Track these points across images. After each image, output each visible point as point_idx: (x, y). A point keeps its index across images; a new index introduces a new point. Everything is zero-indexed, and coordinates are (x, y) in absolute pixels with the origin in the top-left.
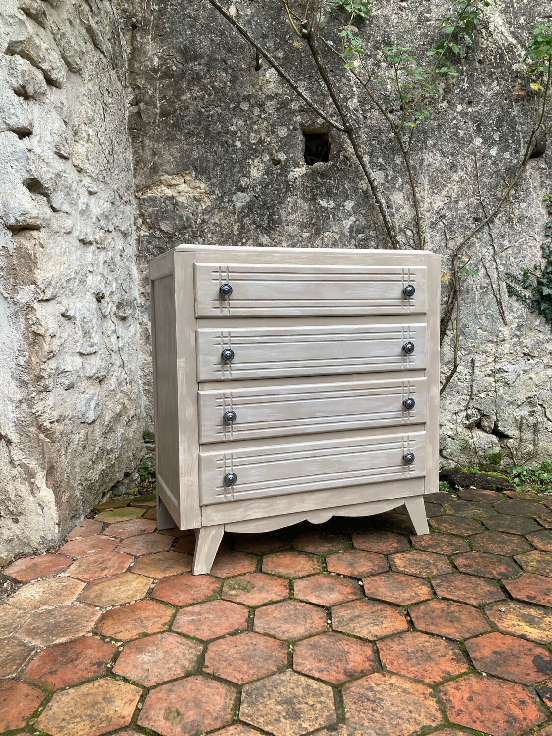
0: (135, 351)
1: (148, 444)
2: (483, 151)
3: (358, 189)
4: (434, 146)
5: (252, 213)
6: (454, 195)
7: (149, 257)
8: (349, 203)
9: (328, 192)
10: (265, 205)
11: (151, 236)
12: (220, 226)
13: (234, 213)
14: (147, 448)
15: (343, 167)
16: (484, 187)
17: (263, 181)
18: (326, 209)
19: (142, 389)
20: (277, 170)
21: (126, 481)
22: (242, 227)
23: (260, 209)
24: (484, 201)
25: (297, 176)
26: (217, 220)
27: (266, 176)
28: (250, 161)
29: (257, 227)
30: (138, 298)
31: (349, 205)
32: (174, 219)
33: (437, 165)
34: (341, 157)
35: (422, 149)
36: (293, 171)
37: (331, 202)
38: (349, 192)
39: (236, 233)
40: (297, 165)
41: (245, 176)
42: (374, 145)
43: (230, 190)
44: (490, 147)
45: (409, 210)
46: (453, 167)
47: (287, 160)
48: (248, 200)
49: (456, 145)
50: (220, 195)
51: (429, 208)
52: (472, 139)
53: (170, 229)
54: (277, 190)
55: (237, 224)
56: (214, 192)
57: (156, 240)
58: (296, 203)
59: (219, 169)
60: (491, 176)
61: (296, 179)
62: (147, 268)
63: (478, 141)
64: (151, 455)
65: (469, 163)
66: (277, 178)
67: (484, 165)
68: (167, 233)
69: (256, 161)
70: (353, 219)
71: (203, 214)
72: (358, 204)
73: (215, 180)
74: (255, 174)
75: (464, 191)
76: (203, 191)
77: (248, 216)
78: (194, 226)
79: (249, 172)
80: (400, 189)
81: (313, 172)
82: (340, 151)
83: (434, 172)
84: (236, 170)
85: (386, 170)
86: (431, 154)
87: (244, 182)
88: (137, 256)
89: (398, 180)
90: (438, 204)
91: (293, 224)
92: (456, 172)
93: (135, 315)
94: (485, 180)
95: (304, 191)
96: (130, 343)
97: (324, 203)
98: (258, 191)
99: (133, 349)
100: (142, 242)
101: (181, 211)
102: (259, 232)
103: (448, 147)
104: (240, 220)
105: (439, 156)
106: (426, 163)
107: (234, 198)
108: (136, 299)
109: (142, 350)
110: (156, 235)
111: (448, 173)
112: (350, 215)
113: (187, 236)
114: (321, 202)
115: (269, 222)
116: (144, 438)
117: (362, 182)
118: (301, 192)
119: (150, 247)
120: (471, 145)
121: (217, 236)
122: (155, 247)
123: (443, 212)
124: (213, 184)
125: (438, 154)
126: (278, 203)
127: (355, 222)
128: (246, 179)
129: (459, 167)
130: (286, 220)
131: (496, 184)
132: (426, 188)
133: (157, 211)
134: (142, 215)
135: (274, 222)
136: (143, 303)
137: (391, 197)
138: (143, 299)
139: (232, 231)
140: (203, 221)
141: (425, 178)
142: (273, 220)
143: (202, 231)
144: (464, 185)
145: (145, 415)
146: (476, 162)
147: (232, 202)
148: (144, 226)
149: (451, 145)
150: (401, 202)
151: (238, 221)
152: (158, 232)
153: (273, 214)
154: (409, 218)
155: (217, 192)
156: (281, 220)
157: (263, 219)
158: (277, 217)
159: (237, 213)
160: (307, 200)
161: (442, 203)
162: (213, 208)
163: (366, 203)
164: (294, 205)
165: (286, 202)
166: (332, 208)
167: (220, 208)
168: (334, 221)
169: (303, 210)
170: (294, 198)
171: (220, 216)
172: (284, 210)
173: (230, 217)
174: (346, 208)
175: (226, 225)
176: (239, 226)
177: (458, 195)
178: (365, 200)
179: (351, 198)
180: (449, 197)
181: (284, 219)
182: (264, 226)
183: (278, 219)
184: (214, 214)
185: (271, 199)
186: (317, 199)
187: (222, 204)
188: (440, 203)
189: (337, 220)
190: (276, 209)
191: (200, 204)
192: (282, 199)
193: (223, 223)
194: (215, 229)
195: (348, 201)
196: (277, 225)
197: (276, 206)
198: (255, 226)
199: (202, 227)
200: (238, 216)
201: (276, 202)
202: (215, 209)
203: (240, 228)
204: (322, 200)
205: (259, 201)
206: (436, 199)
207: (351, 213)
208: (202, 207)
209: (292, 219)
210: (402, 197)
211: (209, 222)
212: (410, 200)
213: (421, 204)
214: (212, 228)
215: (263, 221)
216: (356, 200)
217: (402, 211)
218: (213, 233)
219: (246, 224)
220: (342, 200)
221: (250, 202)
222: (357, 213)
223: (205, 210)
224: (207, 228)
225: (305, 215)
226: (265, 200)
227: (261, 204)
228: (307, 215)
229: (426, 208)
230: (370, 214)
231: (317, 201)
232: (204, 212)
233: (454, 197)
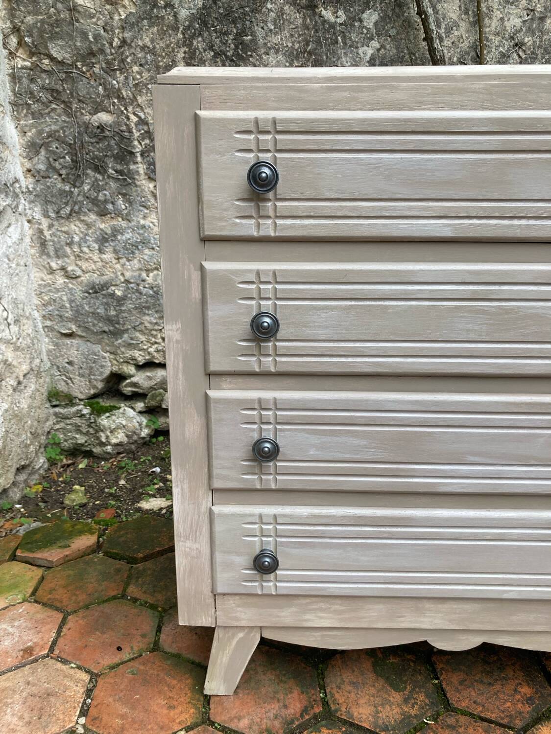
0: (23, 268)
1: (57, 410)
5: (208, 29)
6: (539, 8)
7: (35, 107)
8: (371, 15)
10: (228, 16)
11: (35, 67)
12: (152, 51)
13: (176, 29)
14: (56, 414)
18: (333, 26)
19: (40, 325)
21: (22, 477)
22: (191, 55)
23: (221, 22)
26: (147, 41)
29: (216, 55)
30: (22, 178)
31: (370, 18)
32: (72, 38)
37: (340, 13)
45: (467, 31)
48: (200, 4)
51: (499, 29)
53: (67, 56)
55: (183, 50)
57: (44, 76)
58: (281, 13)
62: (32, 126)
64: (62, 425)
68: (62, 63)
70: (375, 44)
71: (123, 28)
72: (384, 19)
77: (200, 35)
78: (108, 51)
88: (14, 104)
90: (514, 22)
91: (277, 51)
93: (17, 207)
96: (11, 257)
97: (327, 14)
99: (18, 265)
100: (20, 78)
101: (85, 24)
102: (220, 63)
104: (187, 42)
108: (17, 181)
109: (36, 265)
110: (43, 67)
112: (372, 39)
113: (97, 70)
114: (324, 12)
115: (237, 47)
116: (50, 401)
119: (34, 88)
121: (149, 71)
122: (43, 88)
123: (520, 36)
126: (252, 11)
127: (379, 50)
130: (265, 44)
133: (43, 22)
134: (16, 30)
135: (245, 47)
136: (31, 187)
137: (439, 7)
138: (31, 180)
140: (124, 42)
142: (243, 43)
143: (123, 61)
145: (49, 365)
147: (173, 7)
148: (21, 51)
150: (454, 17)
151: (184, 44)
152: (46, 61)
153: (242, 33)
154: (465, 45)
156: (256, 44)
157: (227, 41)
158: (249, 37)
159: (181, 29)
160: (299, 8)
161: (520, 20)
162: (139, 17)
163: (398, 16)
164: (279, 17)
165: (264, 9)
166: (341, 24)
167: (151, 18)
168: (344, 48)
169: (294, 27)
170: (278, 4)
171: (153, 34)
172: (262, 25)
173: (170, 36)
174: (365, 24)
175: (164, 50)
176: (185, 53)
177: (546, 8)
178: (397, 10)
179: (373, 6)
180: (532, 10)
181: (261, 42)
182: (228, 54)
183: (251, 40)
184: (142, 29)
185: (239, 4)
186: (316, 6)
187: (155, 10)
188: (516, 20)
189: (350, 46)
190: (248, 23)
191: (117, 10)
192: (258, 4)
193: (157, 46)
194: (145, 58)
195: (368, 12)
196: (249, 53)
197: (248, 17)
198: (212, 53)
199: (122, 53)
200: (183, 34)
201: (247, 9)
202: (143, 19)
203: (187, 56)
204: (326, 9)
205: (219, 8)
206: (510, 14)
207: (373, 35)
208: (120, 15)
209: (275, 42)
210: (456, 8)
211: (133, 45)
212: (470, 13)
213: (487, 21)
214: (140, 55)
215: (225, 44)
216: (382, 10)
217: (456, 33)
218: (141, 65)
219: (198, 49)
220: (358, 10)
221: (203, 9)
222: (382, 34)
223: (125, 21)
224: (130, 55)
225: (297, 36)
226: (229, 6)
227: (222, 14)
228: (300, 36)
229: (493, 29)
230: (403, 36)
231: (317, 10)
232: (125, 25)
233: (539, 10)
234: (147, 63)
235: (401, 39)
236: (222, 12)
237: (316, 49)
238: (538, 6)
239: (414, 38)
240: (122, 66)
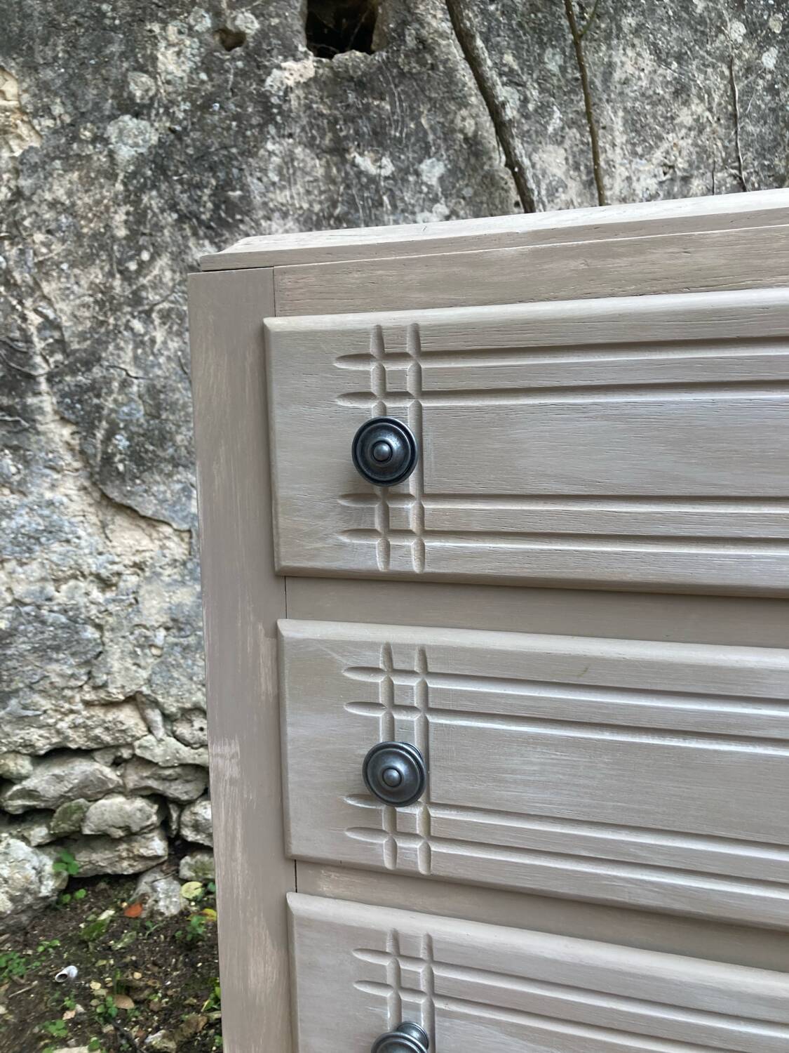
2: (746, 55)
3: (453, 131)
4: (637, 31)
5: (168, 178)
6: (681, 164)
8: (433, 166)
9: (375, 133)
10: (202, 159)
12: (70, 210)
13: (112, 177)
15: (416, 68)
16: (748, 146)
17: (197, 90)
18: (373, 180)
20: (233, 59)
22: (138, 218)
23: (190, 168)
24: (747, 180)
25: (291, 83)
26: (60, 193)
27: (203, 76)
28: (156, 28)
29: (183, 218)
31: (433, 171)
33: (644, 83)
34: (411, 42)
35: (608, 37)
36: (279, 67)
37: (386, 161)
38: (431, 137)
39: (122, 233)
40: (290, 53)
41: (141, 69)
42: (492, 14)
43: (97, 107)
44: (761, 49)
46: (681, 91)
47: (263, 34)
48: (154, 139)
49: (687, 34)
50: (68, 119)
51: (625, 193)
52: (724, 23)
54: (236, 117)
55: (124, 209)
56: (47, 111)
58: (290, 158)
59: (61, 41)
60: (763, 118)
61: (288, 90)
63: (737, 30)
65: (715, 81)
66: (235, 84)
67: (749, 91)
69: (172, 29)
70: (442, 209)
71: (17, 173)
72: (454, 172)
73: (47, 74)
74: (172, 68)
75: (703, 152)
76: (13, 104)
77: (154, 187)
79: (154, 59)
80: (558, 140)
81: (336, 74)
82: (404, 23)
83: (636, 99)
84: (114, 48)
85: (523, 85)
86: (630, 52)
87: (139, 86)
89: (551, 114)
90: (646, 183)
91: (285, 215)
92: (686, 103)
94: (750, 128)
95: (312, 126)
97: (365, 162)
98: (181, 116)
102: (188, 232)
103: (670, 38)
104: (132, 197)
105: (648, 60)
106: (618, 75)
107: (112, 131)
111: (668, 105)
112: (435, 200)
114: (359, 160)
115: (217, 207)
117: (464, 112)
118: (303, 129)
120: (722, 37)
121: (63, 241)
124: (45, 87)
125: (646, 54)
126: (242, 154)
128: (145, 78)
129: (694, 91)
131: (775, 139)
132: (618, 141)
135: (232, 207)
137: (535, 157)
139: (107, 227)
140: (18, 194)
141: (615, 113)
142: (227, 201)
143: (17, 224)
144: (704, 137)
146: (731, 82)
147: (106, 141)
149: (675, 34)
150: (560, 173)
151: (126, 201)
153: (227, 184)
155: (57, 109)
156: (250, 203)
157: (200, 197)
158: (238, 193)
159: (121, 176)
160: (320, 152)
161: (654, 181)
162: (47, 155)
163: (474, 170)
164: (286, 163)
165: (262, 152)
166: (387, 178)
167: (68, 157)
168: (393, 213)
169: (311, 179)
170: (285, 144)
171: (71, 182)
172: (259, 174)
173: (102, 187)
174: (425, 179)
175: (91, 210)
176: (128, 213)
177: (691, 164)
178: (473, 160)
179: (436, 153)
180: (670, 167)
181: (258, 200)
182: (203, 217)
183: (241, 198)
184: (51, 175)
185: (220, 143)
186: (347, 150)
187: (75, 146)
188: (649, 181)
189: (403, 211)
190: (235, 171)
191: (7, 143)
192: (252, 144)
193: (79, 202)
194: (57, 220)
195: (428, 162)
196: (238, 217)
197: (235, 163)
198: (175, 216)
199: (15, 212)
200: (125, 184)
201: (234, 150)
202: (53, 159)
203: (131, 218)
204: (361, 154)
205: (187, 146)
206: (639, 171)
207: (437, 195)
208: (12, 151)
209: (280, 200)
210: (561, 160)
211: (35, 198)
212: (582, 168)
213: (606, 181)
214: (47, 216)
215: (198, 201)
216: (450, 161)
217: (563, 197)
218: (49, 232)
219: (150, 208)
220: (413, 158)
221: (160, 147)
222: (451, 195)
223: (21, 160)
224: (30, 215)
225: (316, 192)
226: (203, 145)
227: (191, 156)
228: (321, 193)
229: (617, 192)
230: (484, 199)
231: (348, 156)
232: (20, 167)
233: (680, 166)
234: (59, 228)
235: (482, 203)
236: (191, 152)
237: (347, 213)
238: (680, 160)
239: (502, 202)
240: (15, 232)
